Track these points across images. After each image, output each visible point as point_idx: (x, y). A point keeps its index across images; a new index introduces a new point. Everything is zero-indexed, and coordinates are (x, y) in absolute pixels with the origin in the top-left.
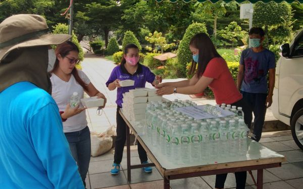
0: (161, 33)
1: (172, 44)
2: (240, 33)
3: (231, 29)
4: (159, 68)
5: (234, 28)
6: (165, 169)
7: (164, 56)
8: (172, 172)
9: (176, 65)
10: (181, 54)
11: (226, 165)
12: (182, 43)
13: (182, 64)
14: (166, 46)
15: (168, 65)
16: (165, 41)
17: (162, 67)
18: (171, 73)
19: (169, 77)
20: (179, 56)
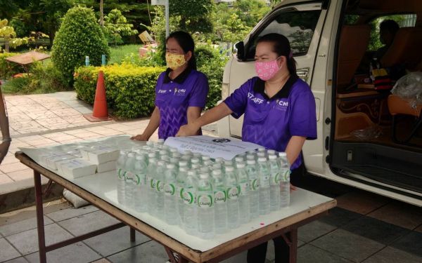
0: (6, 20)
1: (26, 39)
2: (124, 27)
3: (112, 19)
4: (17, 76)
5: (117, 18)
6: (199, 252)
7: (27, 57)
8: (211, 254)
9: (49, 71)
10: (58, 53)
11: (277, 226)
12: (58, 37)
13: (61, 69)
14: (17, 41)
15: (36, 72)
16: (14, 33)
17: (24, 75)
18: (43, 84)
19: (40, 90)
20: (56, 56)
